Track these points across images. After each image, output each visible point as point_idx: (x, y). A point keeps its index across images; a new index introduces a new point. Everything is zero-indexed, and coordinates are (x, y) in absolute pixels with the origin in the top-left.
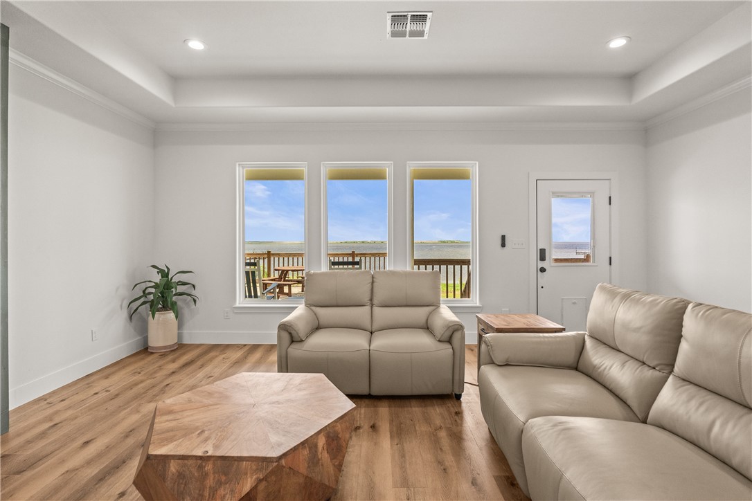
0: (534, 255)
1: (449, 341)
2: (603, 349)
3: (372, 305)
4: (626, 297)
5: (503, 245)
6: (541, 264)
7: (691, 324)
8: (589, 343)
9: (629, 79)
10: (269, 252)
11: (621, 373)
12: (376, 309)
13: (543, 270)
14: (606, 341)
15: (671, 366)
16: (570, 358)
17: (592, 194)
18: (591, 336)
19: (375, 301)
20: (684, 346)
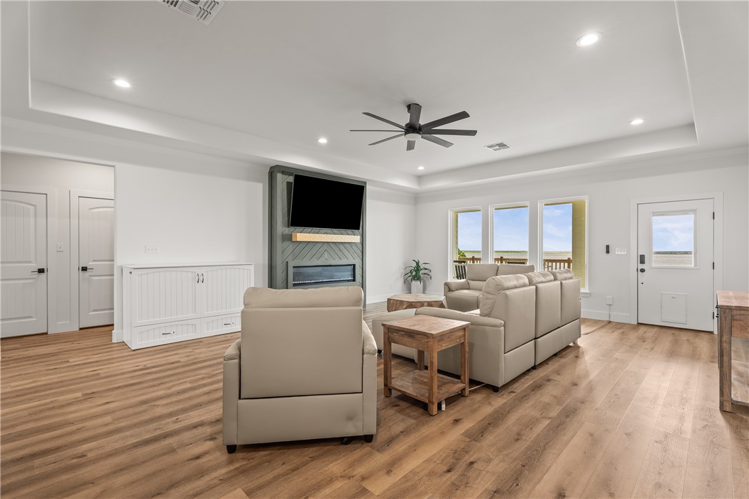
0: (635, 260)
5: (608, 252)
6: (641, 266)
10: (502, 257)
13: (643, 270)
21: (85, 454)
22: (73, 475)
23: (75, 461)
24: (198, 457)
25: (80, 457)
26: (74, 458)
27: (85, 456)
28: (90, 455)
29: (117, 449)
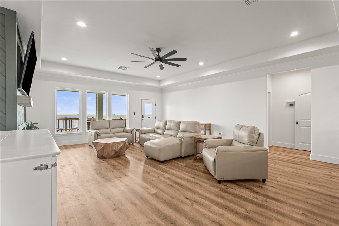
0: (141, 116)
1: (131, 133)
2: (158, 129)
3: (110, 128)
4: (161, 121)
5: (135, 114)
6: (143, 119)
7: (168, 123)
8: (155, 129)
9: (159, 81)
11: (160, 131)
12: (111, 129)
13: (143, 120)
14: (158, 128)
15: (166, 128)
16: (153, 132)
17: (152, 103)
18: (156, 128)
19: (111, 127)
20: (167, 125)
21: (302, 214)
22: (312, 209)
23: (308, 214)
24: (273, 187)
25: (305, 214)
26: (307, 215)
27: (303, 213)
28: (300, 212)
29: (289, 206)
